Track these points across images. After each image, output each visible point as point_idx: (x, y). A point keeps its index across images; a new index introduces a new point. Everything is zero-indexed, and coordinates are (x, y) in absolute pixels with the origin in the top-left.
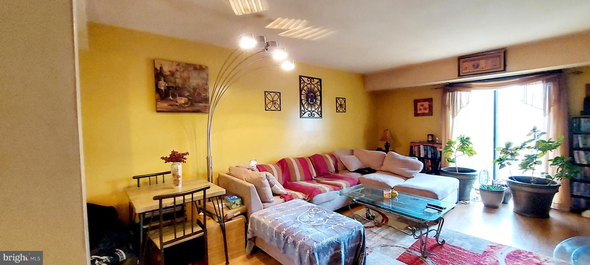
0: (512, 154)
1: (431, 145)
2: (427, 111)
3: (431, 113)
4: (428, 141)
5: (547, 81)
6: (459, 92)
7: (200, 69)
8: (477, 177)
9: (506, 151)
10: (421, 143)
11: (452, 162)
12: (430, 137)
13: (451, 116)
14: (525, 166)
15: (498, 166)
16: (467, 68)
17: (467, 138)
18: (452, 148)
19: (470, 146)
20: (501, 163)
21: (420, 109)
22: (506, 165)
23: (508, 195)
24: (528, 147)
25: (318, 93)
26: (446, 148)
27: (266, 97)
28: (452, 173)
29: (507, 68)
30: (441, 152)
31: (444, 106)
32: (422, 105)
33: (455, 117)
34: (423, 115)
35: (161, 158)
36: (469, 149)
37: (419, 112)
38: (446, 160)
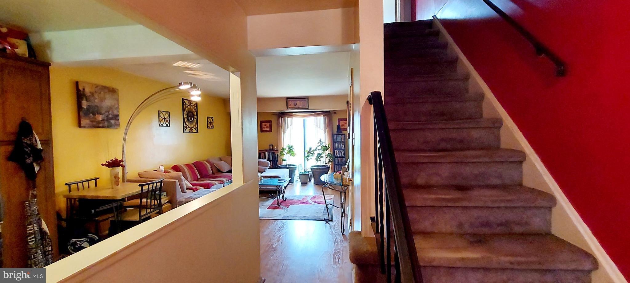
0: (312, 154)
1: (272, 151)
2: (269, 129)
3: (270, 131)
4: (270, 149)
5: (325, 116)
6: (287, 118)
7: (113, 91)
8: (297, 168)
9: (309, 152)
10: (266, 150)
11: (284, 161)
12: (271, 146)
13: (283, 133)
14: (318, 159)
15: (306, 160)
16: (291, 105)
17: (292, 146)
18: (284, 152)
19: (293, 150)
20: (307, 158)
21: (264, 128)
22: (310, 159)
23: (311, 176)
24: (319, 150)
25: (195, 113)
26: (281, 152)
27: (159, 115)
28: (285, 167)
29: (309, 107)
30: (278, 155)
31: (278, 126)
32: (265, 125)
33: (285, 133)
34: (266, 131)
35: (102, 165)
36: (293, 152)
37: (263, 129)
38: (281, 160)
